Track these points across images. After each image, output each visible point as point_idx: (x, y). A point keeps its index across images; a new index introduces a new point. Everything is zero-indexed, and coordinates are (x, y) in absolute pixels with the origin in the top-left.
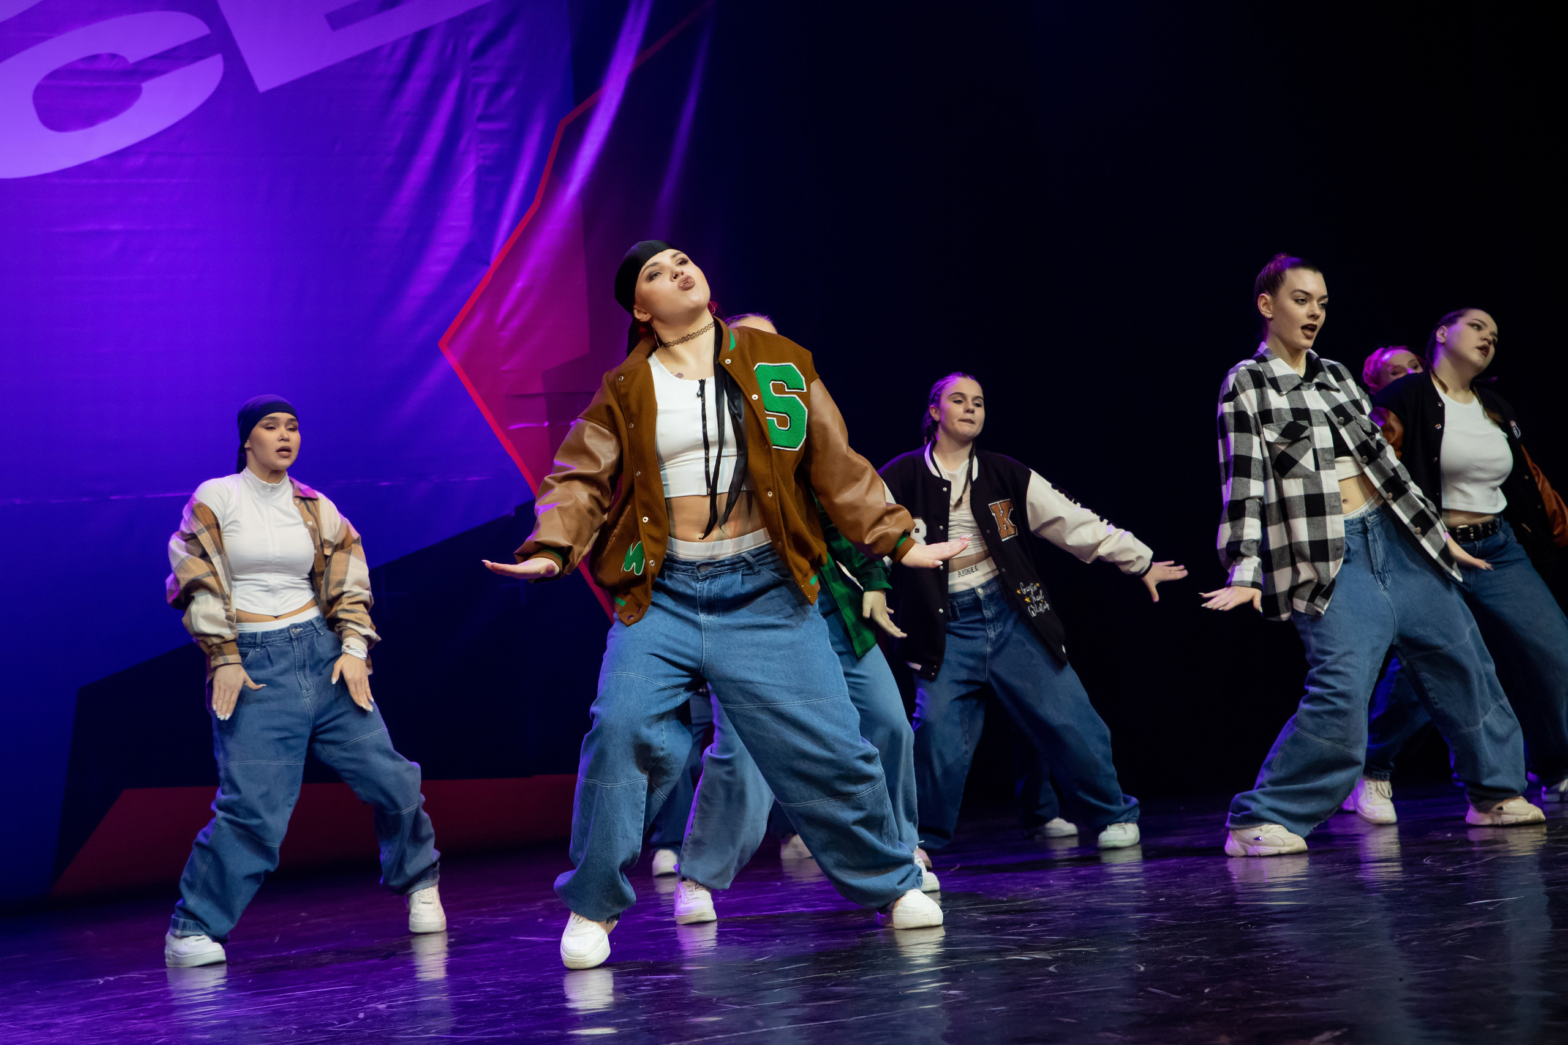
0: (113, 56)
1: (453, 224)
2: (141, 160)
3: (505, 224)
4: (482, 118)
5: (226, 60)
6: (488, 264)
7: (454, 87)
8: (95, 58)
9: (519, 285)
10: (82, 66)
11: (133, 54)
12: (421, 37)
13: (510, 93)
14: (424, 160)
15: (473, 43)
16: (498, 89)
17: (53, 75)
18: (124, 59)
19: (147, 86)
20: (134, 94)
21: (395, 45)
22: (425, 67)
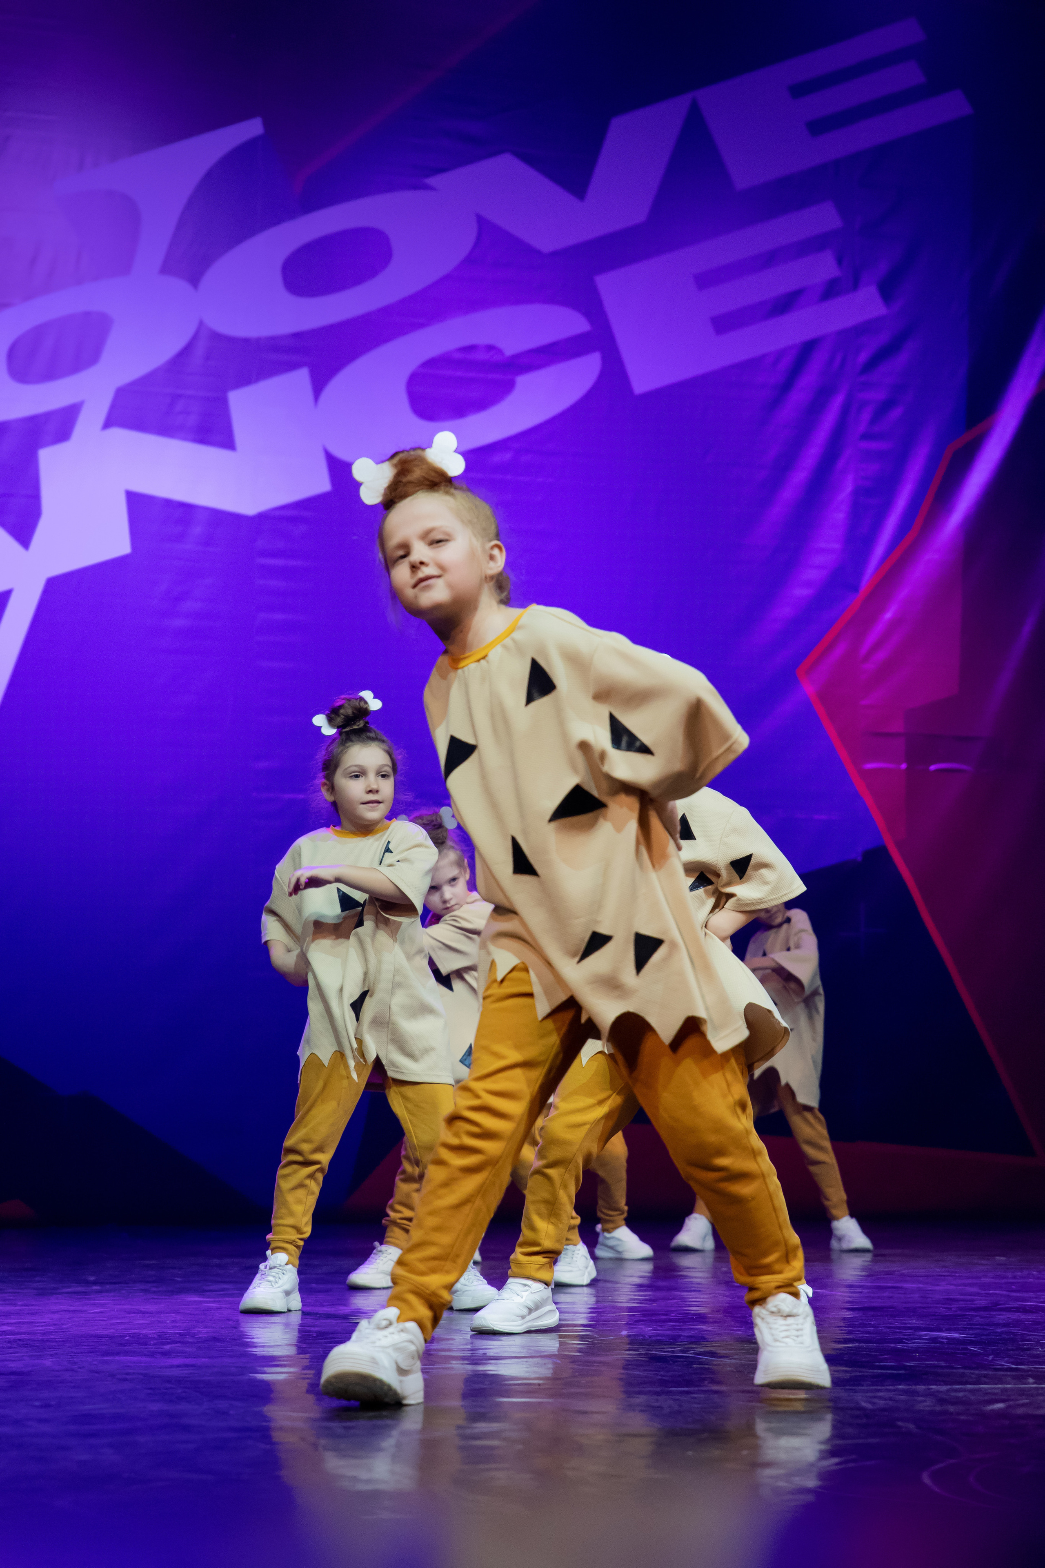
0: (490, 348)
1: (823, 545)
2: (507, 456)
3: (879, 550)
4: (866, 436)
5: (604, 359)
6: (855, 588)
7: (837, 402)
8: (471, 348)
9: (888, 615)
10: (458, 356)
11: (511, 347)
12: (808, 348)
13: (896, 413)
14: (800, 476)
15: (863, 357)
16: (885, 407)
17: (431, 363)
18: (499, 351)
19: (522, 381)
20: (507, 387)
21: (782, 353)
22: (808, 380)
